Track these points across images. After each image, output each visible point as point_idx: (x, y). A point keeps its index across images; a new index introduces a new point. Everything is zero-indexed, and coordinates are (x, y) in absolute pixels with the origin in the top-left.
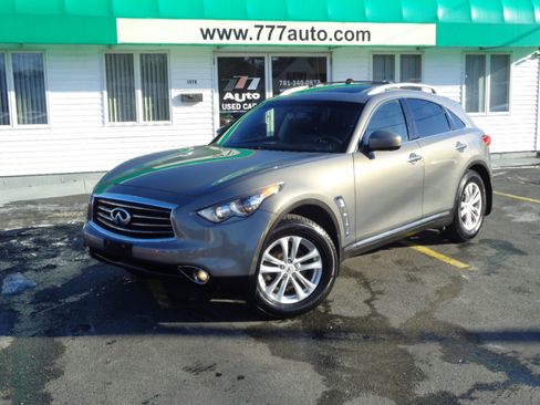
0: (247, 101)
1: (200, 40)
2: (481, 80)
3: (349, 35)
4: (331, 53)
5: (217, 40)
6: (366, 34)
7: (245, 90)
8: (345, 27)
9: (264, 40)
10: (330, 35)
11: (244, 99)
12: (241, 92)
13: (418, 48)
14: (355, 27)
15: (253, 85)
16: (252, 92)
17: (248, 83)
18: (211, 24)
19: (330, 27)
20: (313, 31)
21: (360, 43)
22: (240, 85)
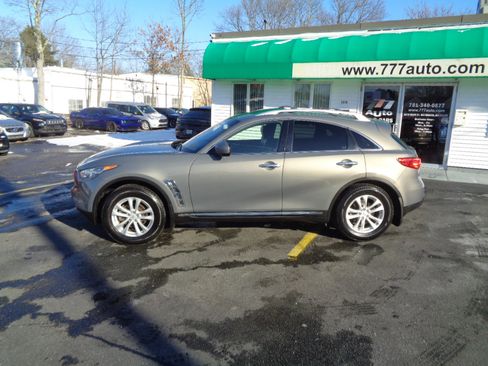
0: (382, 117)
4: (458, 83)
7: (381, 109)
11: (380, 115)
12: (378, 110)
15: (389, 106)
16: (387, 110)
17: (385, 104)
22: (379, 105)
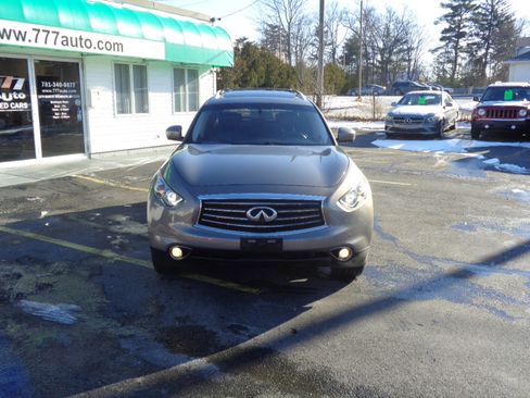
0: (14, 101)
2: (181, 88)
4: (82, 59)
7: (11, 90)
11: (10, 98)
12: (7, 91)
15: (19, 85)
16: (18, 92)
17: (14, 83)
22: (7, 85)
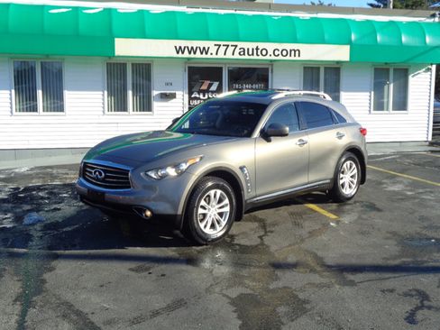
1: (174, 54)
2: (386, 87)
3: (284, 53)
4: (272, 65)
5: (186, 54)
6: (297, 52)
7: (207, 91)
8: (281, 46)
9: (221, 55)
10: (270, 52)
11: (206, 97)
12: (204, 92)
13: (338, 62)
14: (289, 46)
15: (214, 88)
16: (213, 92)
17: (210, 85)
18: (183, 43)
19: (270, 47)
20: (257, 49)
21: (293, 58)
22: (204, 87)
